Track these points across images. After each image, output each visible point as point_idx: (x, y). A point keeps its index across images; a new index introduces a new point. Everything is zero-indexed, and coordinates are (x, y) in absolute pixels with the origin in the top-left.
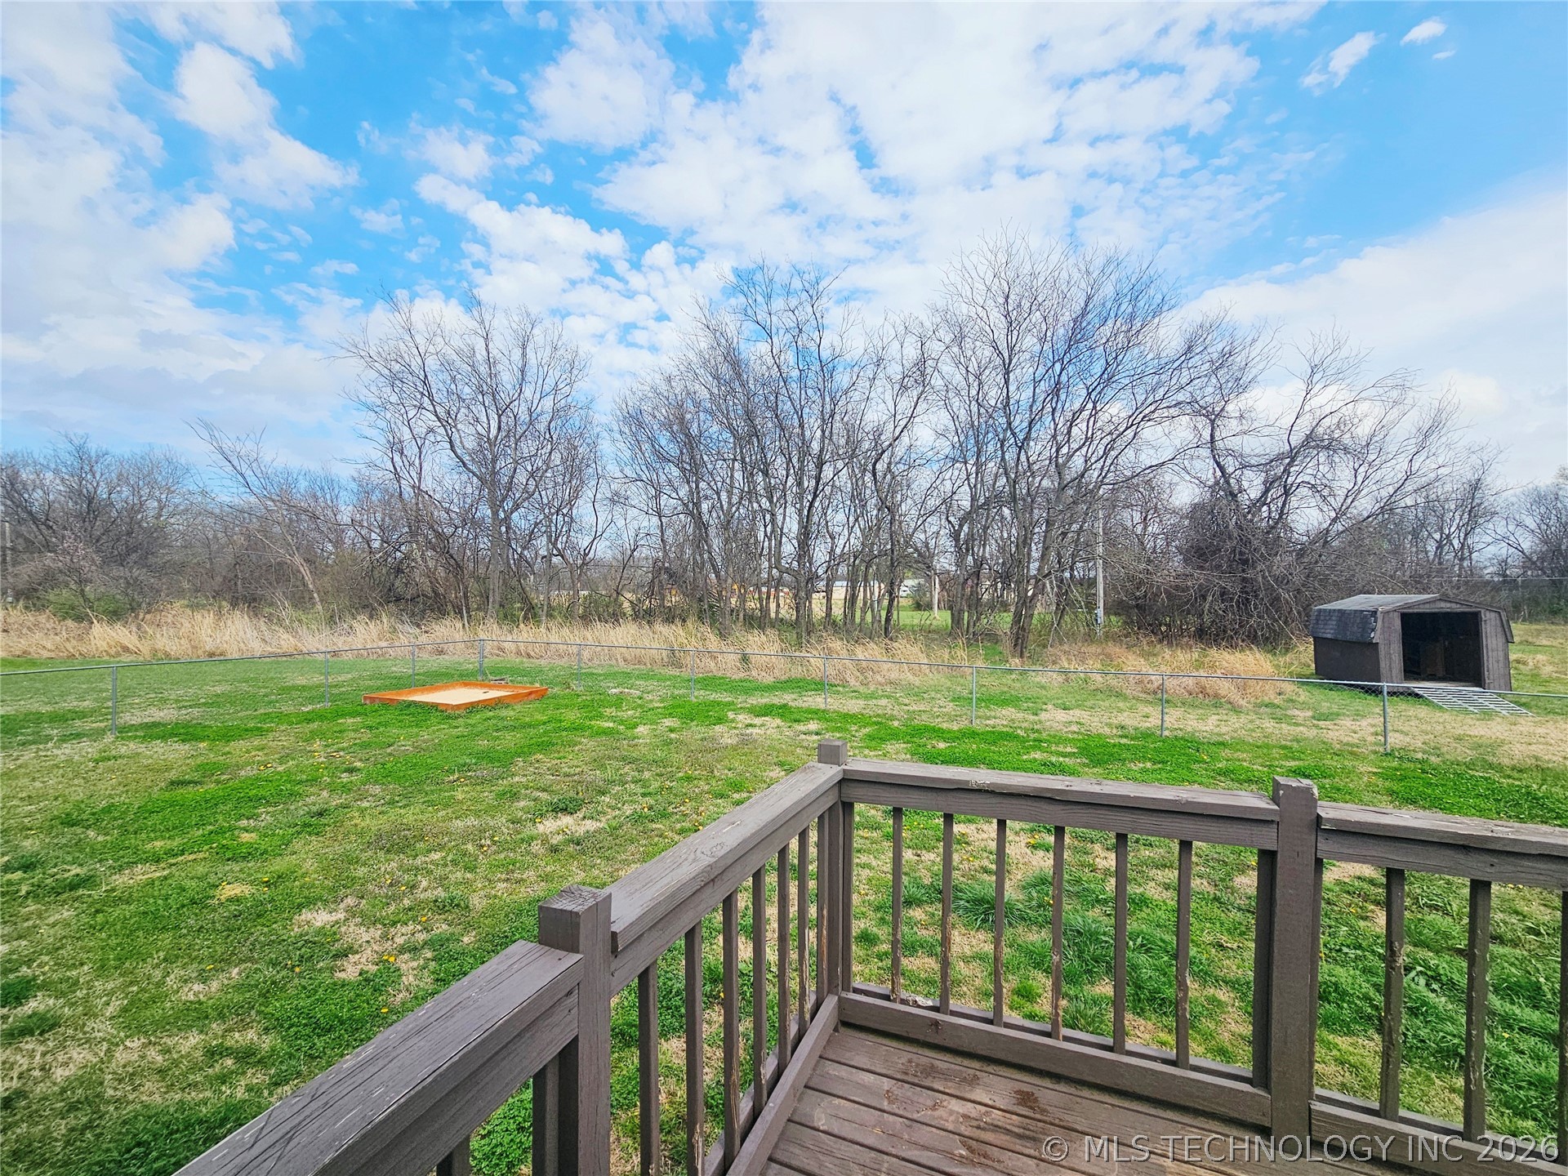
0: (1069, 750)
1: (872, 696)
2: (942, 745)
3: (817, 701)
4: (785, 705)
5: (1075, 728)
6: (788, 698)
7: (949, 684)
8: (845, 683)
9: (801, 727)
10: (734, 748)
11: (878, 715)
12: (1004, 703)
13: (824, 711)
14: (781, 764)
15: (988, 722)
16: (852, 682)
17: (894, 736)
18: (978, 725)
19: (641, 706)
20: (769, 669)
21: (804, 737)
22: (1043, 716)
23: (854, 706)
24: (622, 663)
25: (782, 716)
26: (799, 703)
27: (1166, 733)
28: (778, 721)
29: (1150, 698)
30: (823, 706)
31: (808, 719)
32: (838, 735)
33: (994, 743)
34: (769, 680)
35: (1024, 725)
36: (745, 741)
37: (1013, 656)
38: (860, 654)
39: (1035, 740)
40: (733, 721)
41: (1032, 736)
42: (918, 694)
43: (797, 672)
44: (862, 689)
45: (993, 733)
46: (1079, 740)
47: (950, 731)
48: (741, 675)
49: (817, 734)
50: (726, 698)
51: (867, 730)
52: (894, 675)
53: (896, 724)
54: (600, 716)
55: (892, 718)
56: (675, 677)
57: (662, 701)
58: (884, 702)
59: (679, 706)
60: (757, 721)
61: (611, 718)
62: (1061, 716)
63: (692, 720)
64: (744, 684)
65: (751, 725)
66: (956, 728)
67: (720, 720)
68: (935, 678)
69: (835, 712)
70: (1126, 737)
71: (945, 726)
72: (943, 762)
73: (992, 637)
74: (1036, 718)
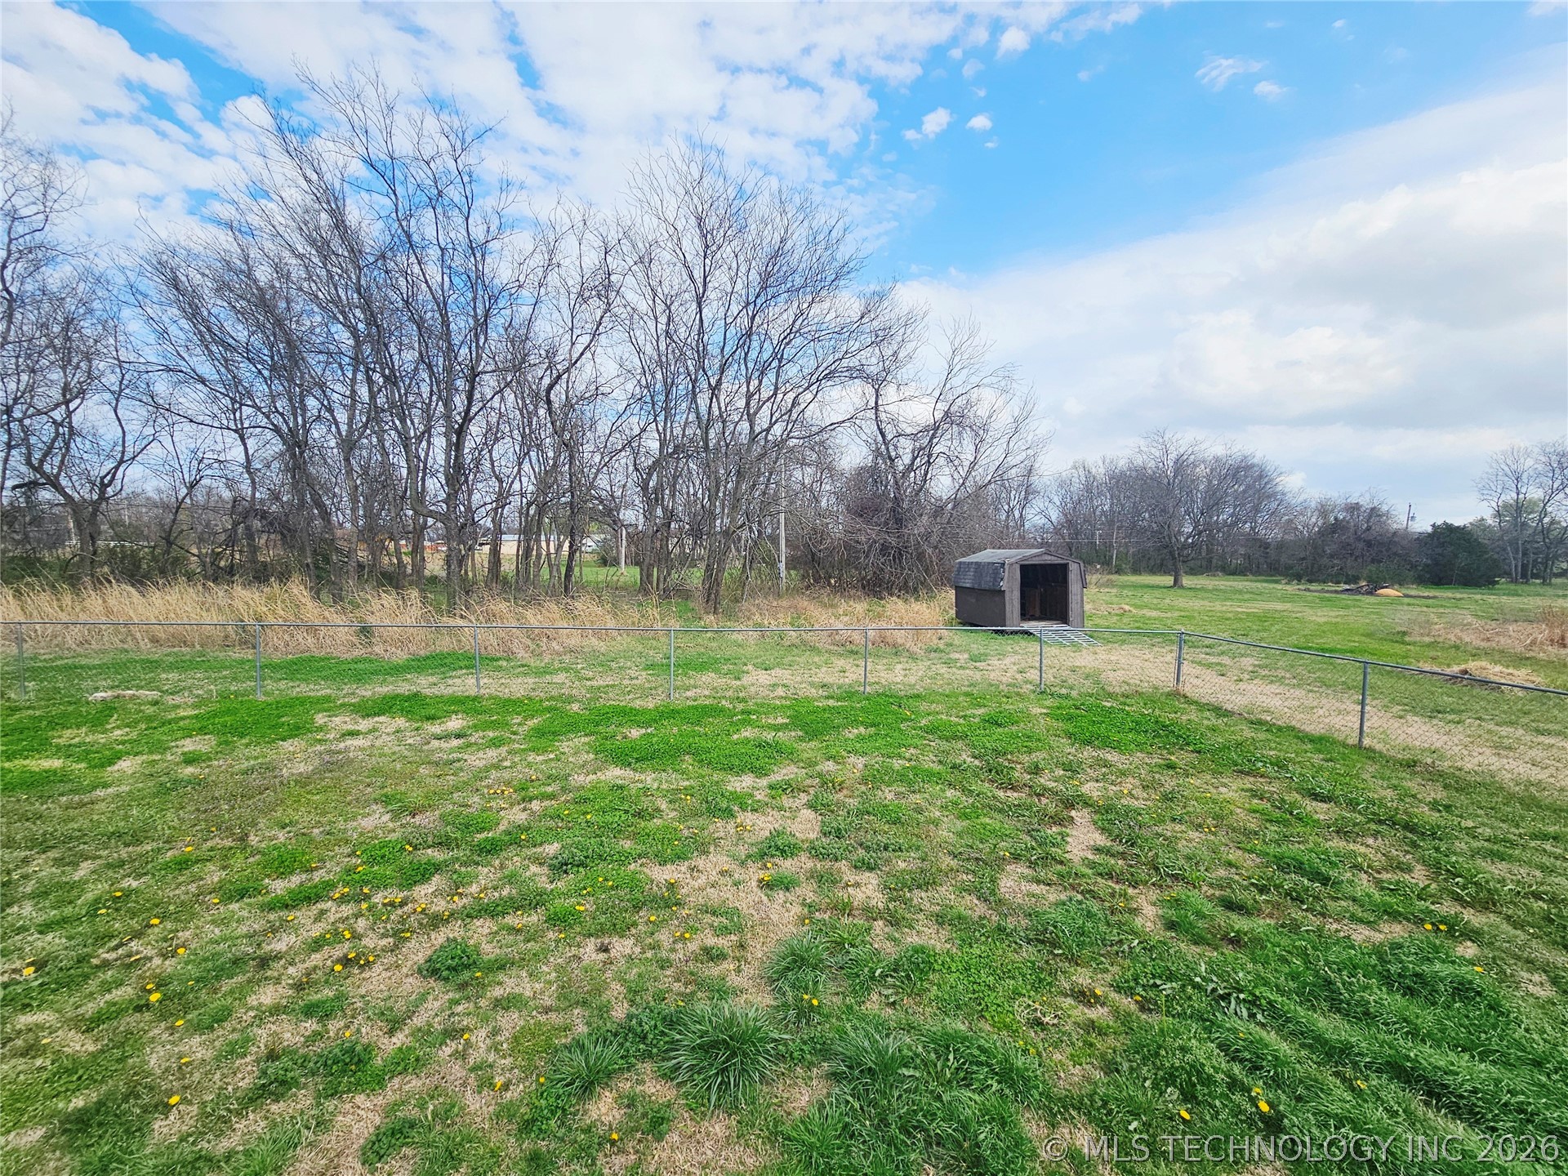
0: (780, 720)
1: (546, 671)
2: (635, 733)
3: (464, 684)
4: (416, 695)
5: (780, 692)
6: (424, 684)
7: (640, 648)
8: (510, 656)
9: (436, 729)
10: (303, 781)
11: (552, 698)
12: (703, 667)
13: (475, 699)
14: (386, 800)
15: (689, 694)
16: (521, 653)
17: (573, 726)
18: (679, 700)
19: (149, 719)
20: (402, 643)
21: (435, 743)
22: (746, 680)
23: (518, 687)
24: (145, 645)
25: (407, 713)
26: (443, 690)
27: (868, 689)
28: (401, 722)
29: (840, 650)
30: (473, 692)
31: (448, 714)
32: (491, 734)
33: (698, 723)
34: (400, 656)
35: (729, 694)
36: (335, 764)
37: (708, 613)
38: (533, 617)
39: (743, 712)
40: (320, 729)
41: (740, 706)
42: (604, 663)
43: (445, 644)
44: (533, 662)
45: (695, 708)
46: (789, 708)
47: (644, 711)
48: (358, 653)
49: (458, 736)
50: (323, 690)
51: (532, 723)
52: (574, 641)
53: (575, 707)
54: (42, 747)
55: (570, 699)
56: (242, 662)
57: (195, 706)
58: (560, 678)
59: (228, 712)
60: (364, 725)
61: (67, 751)
62: (764, 678)
63: (242, 736)
64: (360, 666)
65: (353, 734)
66: (651, 706)
67: (296, 731)
68: (624, 642)
69: (491, 697)
70: (832, 698)
71: (638, 704)
72: (638, 760)
73: (684, 594)
74: (738, 683)
